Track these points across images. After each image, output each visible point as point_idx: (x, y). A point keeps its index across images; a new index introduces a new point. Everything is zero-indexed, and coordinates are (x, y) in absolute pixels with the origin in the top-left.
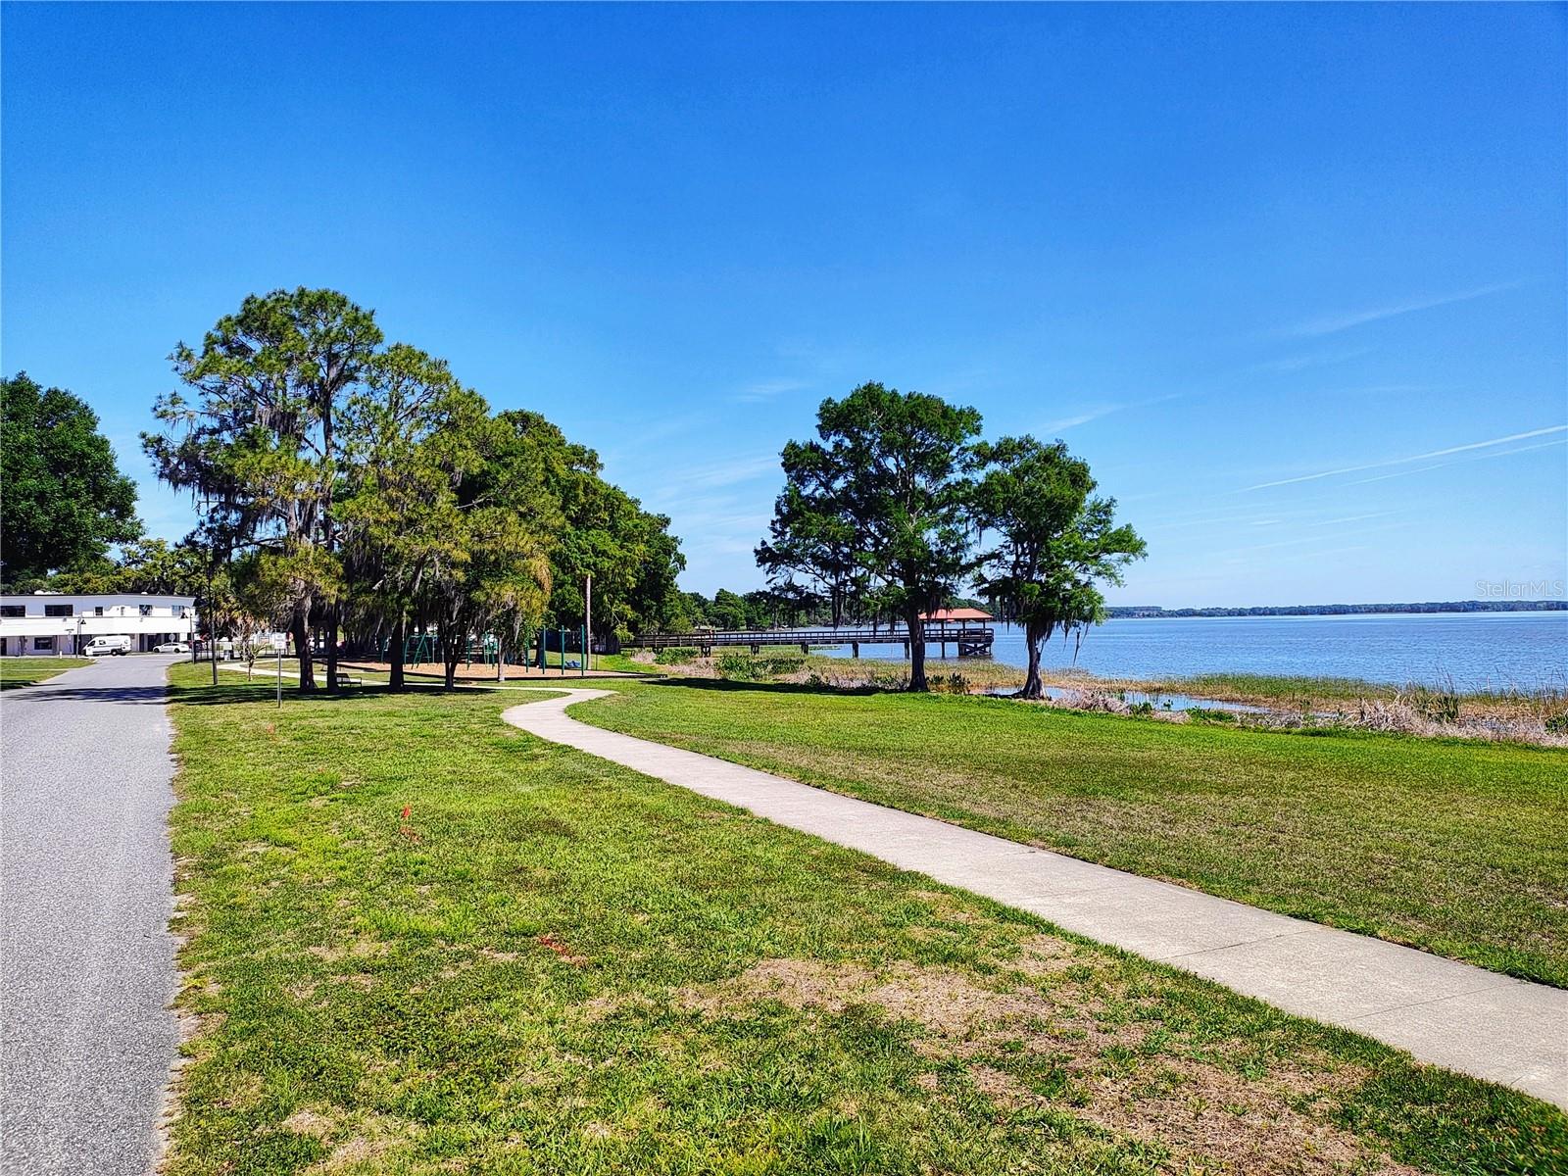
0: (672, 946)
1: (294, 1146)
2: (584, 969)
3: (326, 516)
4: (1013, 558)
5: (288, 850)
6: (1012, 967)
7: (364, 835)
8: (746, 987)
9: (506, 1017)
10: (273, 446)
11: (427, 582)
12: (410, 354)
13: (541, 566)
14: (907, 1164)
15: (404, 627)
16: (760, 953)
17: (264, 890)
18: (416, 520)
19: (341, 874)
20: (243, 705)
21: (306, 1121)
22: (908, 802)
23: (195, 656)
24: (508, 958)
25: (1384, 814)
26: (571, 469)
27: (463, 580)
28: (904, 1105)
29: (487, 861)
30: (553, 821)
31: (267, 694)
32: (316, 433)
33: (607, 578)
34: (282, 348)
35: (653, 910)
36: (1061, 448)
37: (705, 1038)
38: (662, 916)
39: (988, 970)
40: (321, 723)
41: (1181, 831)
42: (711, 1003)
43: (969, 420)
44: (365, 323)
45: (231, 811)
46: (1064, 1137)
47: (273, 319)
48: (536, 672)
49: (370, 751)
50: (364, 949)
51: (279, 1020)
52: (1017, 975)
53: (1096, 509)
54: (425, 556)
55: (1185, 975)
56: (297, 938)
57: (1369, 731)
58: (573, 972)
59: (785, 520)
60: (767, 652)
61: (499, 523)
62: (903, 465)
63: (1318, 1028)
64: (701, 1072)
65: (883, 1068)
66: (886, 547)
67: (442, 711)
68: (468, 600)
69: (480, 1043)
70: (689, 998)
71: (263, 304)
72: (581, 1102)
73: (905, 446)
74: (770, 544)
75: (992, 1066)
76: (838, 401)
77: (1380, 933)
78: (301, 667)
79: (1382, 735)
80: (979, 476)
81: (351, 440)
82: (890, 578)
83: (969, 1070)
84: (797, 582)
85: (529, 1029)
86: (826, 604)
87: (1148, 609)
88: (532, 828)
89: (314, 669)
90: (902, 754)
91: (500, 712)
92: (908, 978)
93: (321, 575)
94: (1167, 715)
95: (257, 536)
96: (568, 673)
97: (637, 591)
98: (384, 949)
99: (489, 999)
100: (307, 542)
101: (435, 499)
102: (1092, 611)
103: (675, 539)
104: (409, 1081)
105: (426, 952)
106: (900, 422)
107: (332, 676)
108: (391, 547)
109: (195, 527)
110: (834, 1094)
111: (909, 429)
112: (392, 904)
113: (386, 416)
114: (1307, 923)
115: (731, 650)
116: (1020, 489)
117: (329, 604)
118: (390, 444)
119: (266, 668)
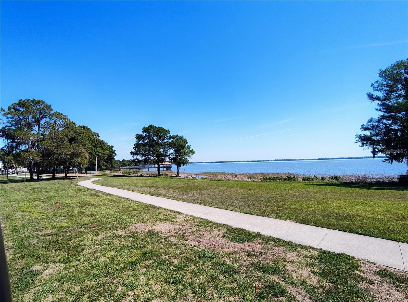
0: (116, 224)
1: (34, 273)
2: (98, 230)
3: (38, 144)
4: (175, 154)
5: (29, 213)
6: (176, 220)
7: (47, 208)
8: (130, 229)
9: (82, 240)
10: (25, 130)
11: (61, 158)
12: (59, 114)
13: (87, 155)
14: (160, 255)
15: (56, 167)
16: (133, 223)
17: (23, 222)
18: (59, 146)
19: (42, 217)
20: (16, 183)
21: (36, 267)
22: (158, 195)
23: (2, 173)
24: (82, 229)
25: (228, 192)
26: (93, 137)
27: (69, 157)
28: (159, 245)
29: (76, 211)
30: (90, 203)
31: (21, 181)
32: (36, 128)
33: (100, 157)
34: (28, 110)
35: (112, 218)
36: (183, 137)
37: (123, 239)
38: (114, 219)
39: (172, 221)
40: (36, 186)
41: (200, 196)
42: (124, 233)
43: (168, 132)
44: (49, 107)
45: (13, 206)
46: (185, 246)
47: (26, 104)
48: (85, 175)
49: (48, 191)
50: (48, 231)
51: (28, 248)
52: (177, 221)
53: (188, 146)
54: (61, 153)
55: (202, 218)
56: (32, 231)
57: (226, 180)
58: (96, 231)
59: (136, 147)
60: (132, 170)
61: (78, 147)
62: (157, 138)
63: (220, 224)
64: (122, 245)
65: (155, 240)
66: (154, 152)
67: (64, 183)
68: (71, 161)
69: (77, 246)
70: (120, 233)
71: (24, 101)
72: (99, 254)
73: (157, 136)
74: (133, 151)
75: (173, 237)
76: (146, 127)
77: (228, 209)
78: (31, 175)
79: (227, 180)
80: (170, 141)
81: (44, 129)
82: (155, 157)
83: (169, 238)
84: (138, 158)
85: (87, 242)
86: (143, 162)
87: (195, 162)
88: (86, 205)
89: (34, 175)
90: (157, 187)
91: (77, 183)
92: (159, 224)
93: (36, 156)
94: (198, 178)
95: (20, 148)
96: (92, 175)
97: (107, 159)
98: (53, 231)
99: (78, 238)
100: (33, 150)
101: (63, 142)
102: (187, 163)
103: (114, 150)
104: (61, 256)
105: (64, 230)
106: (157, 131)
107: (38, 177)
108: (53, 151)
109: (4, 146)
110: (147, 245)
111: (158, 132)
112: (55, 221)
113: (53, 125)
114: (218, 209)
115: (125, 170)
116: (176, 143)
117: (38, 162)
118: (54, 131)
119: (21, 175)
